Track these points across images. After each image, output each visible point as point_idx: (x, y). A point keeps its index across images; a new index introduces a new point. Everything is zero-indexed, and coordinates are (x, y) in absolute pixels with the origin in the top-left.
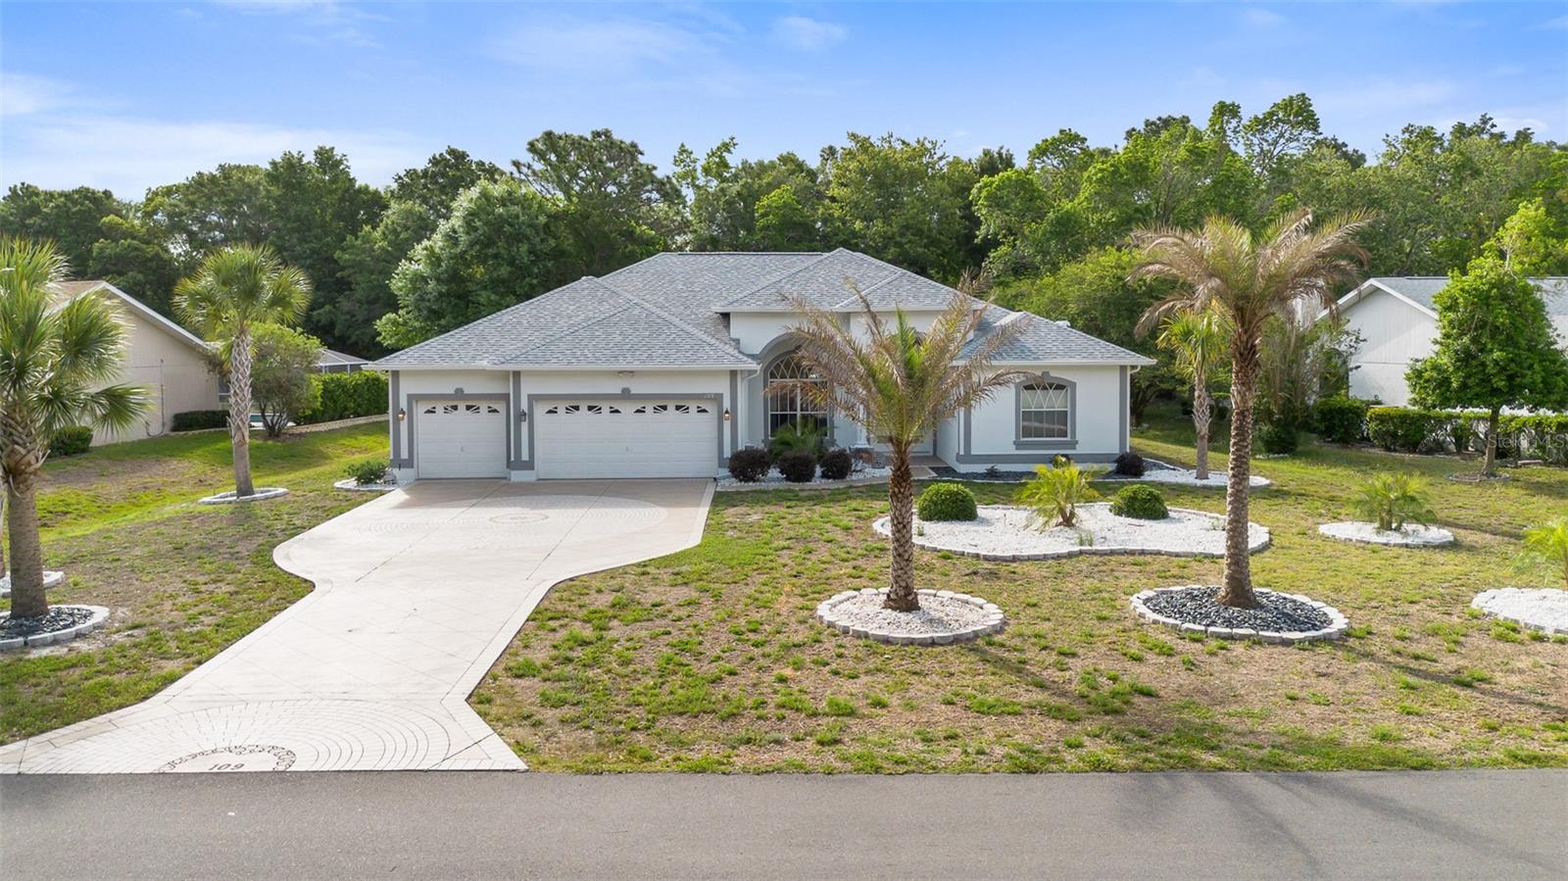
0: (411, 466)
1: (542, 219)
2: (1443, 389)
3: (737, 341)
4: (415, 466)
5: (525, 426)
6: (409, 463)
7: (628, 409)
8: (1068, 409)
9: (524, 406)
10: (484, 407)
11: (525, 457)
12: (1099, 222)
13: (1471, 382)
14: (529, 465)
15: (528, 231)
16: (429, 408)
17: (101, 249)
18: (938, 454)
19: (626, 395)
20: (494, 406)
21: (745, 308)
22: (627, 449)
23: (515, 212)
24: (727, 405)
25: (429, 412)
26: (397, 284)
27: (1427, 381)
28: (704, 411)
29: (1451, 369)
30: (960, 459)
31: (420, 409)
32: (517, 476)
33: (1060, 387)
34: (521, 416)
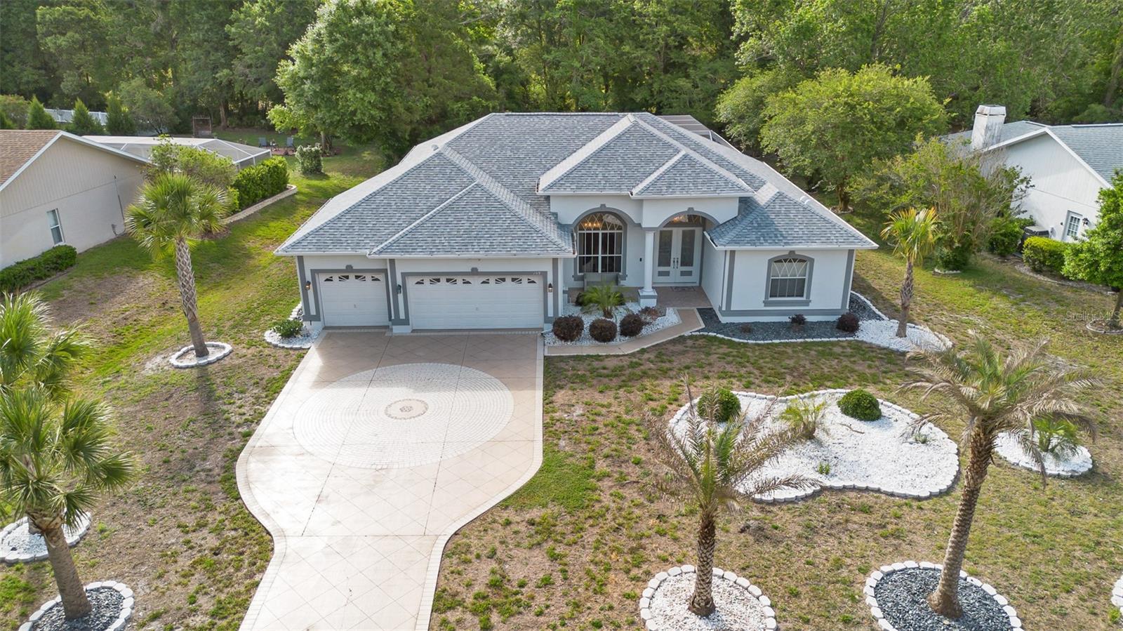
0: (319, 320)
1: (392, 27)
2: (1092, 269)
3: (555, 215)
4: (322, 317)
5: (401, 297)
6: (317, 318)
7: (476, 281)
8: (807, 277)
9: (399, 282)
10: (368, 277)
11: (402, 316)
12: (831, 31)
13: (1115, 267)
14: (406, 322)
15: (381, 39)
16: (328, 277)
17: (43, 16)
18: (703, 285)
19: (474, 272)
20: (376, 276)
21: (562, 192)
22: (477, 309)
23: (369, 22)
24: (550, 280)
25: (327, 280)
26: (281, 80)
27: (1081, 260)
28: (534, 282)
29: (1103, 255)
30: (724, 314)
31: (321, 278)
32: (398, 330)
33: (802, 261)
34: (398, 289)
